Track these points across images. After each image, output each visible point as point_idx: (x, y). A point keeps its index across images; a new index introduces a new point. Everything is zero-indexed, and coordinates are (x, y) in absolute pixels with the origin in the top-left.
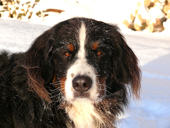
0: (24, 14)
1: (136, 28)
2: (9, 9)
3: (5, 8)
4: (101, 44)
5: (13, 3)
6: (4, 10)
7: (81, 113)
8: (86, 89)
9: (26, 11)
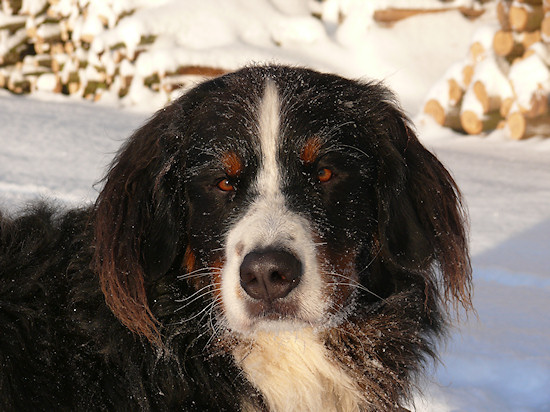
0: (105, 82)
1: (467, 125)
2: (55, 68)
3: (42, 63)
4: (328, 144)
5: (69, 47)
6: (41, 69)
7: (284, 365)
8: (283, 288)
9: (110, 71)
